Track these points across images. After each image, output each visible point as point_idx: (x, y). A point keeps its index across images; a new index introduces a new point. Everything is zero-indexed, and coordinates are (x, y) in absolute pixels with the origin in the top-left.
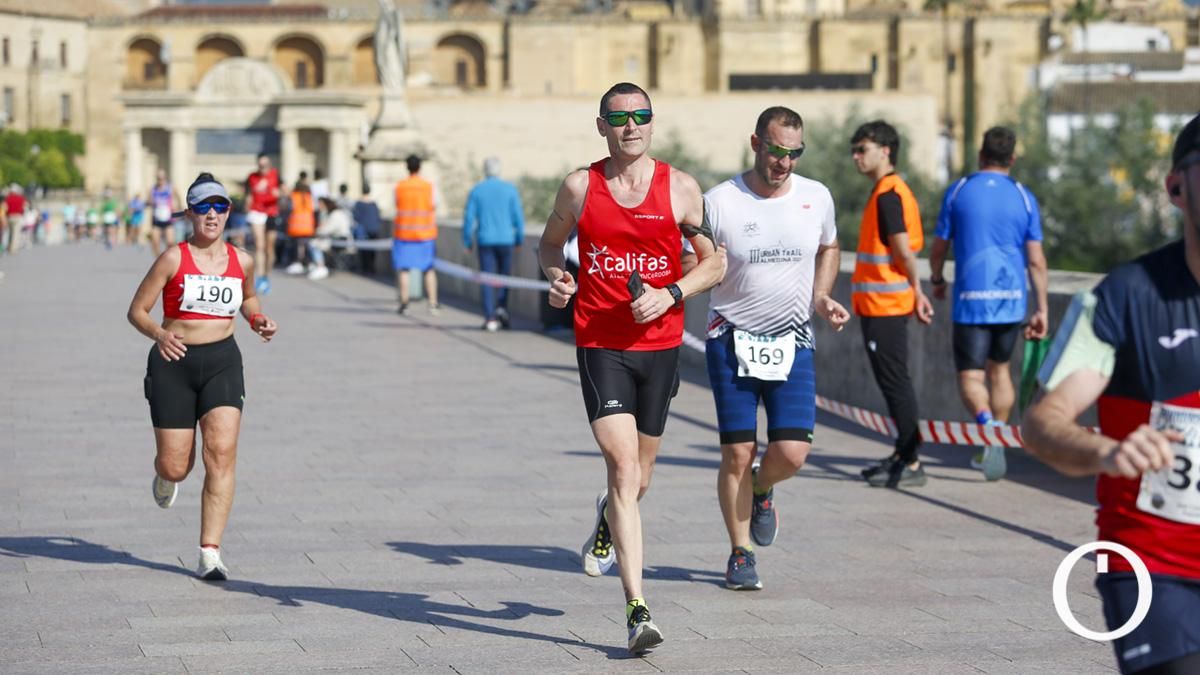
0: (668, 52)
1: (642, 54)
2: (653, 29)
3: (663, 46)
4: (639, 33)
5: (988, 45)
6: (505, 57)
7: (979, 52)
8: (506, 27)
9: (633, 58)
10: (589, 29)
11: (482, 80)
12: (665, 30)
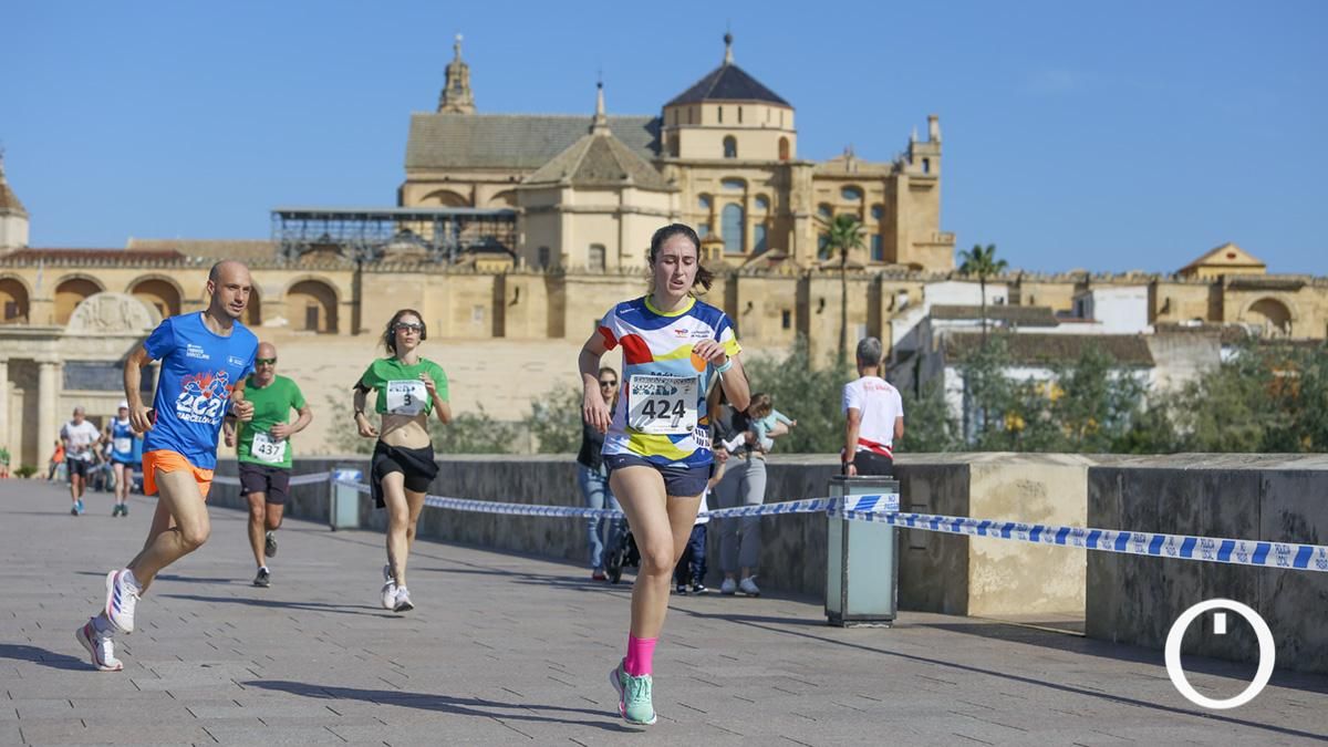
0: (515, 302)
1: (488, 303)
2: (500, 280)
3: (510, 297)
4: (487, 283)
5: (822, 302)
6: (356, 304)
7: (813, 309)
8: (358, 276)
9: (479, 307)
10: (437, 278)
11: (333, 327)
12: (511, 281)
